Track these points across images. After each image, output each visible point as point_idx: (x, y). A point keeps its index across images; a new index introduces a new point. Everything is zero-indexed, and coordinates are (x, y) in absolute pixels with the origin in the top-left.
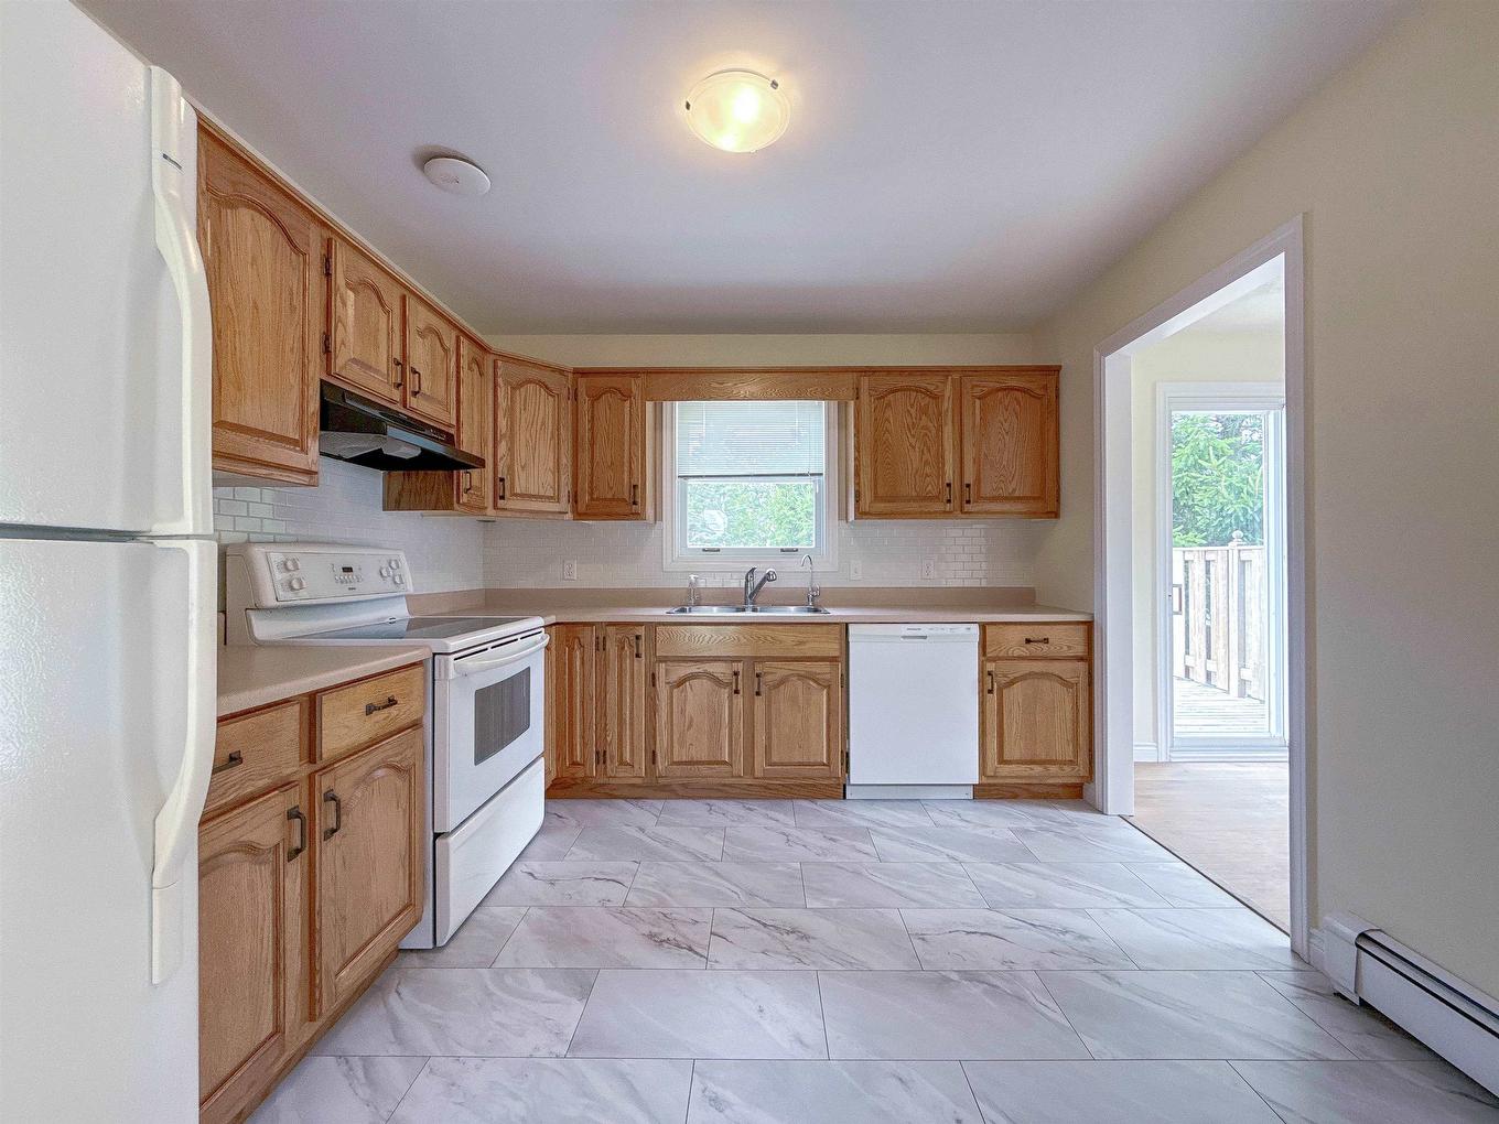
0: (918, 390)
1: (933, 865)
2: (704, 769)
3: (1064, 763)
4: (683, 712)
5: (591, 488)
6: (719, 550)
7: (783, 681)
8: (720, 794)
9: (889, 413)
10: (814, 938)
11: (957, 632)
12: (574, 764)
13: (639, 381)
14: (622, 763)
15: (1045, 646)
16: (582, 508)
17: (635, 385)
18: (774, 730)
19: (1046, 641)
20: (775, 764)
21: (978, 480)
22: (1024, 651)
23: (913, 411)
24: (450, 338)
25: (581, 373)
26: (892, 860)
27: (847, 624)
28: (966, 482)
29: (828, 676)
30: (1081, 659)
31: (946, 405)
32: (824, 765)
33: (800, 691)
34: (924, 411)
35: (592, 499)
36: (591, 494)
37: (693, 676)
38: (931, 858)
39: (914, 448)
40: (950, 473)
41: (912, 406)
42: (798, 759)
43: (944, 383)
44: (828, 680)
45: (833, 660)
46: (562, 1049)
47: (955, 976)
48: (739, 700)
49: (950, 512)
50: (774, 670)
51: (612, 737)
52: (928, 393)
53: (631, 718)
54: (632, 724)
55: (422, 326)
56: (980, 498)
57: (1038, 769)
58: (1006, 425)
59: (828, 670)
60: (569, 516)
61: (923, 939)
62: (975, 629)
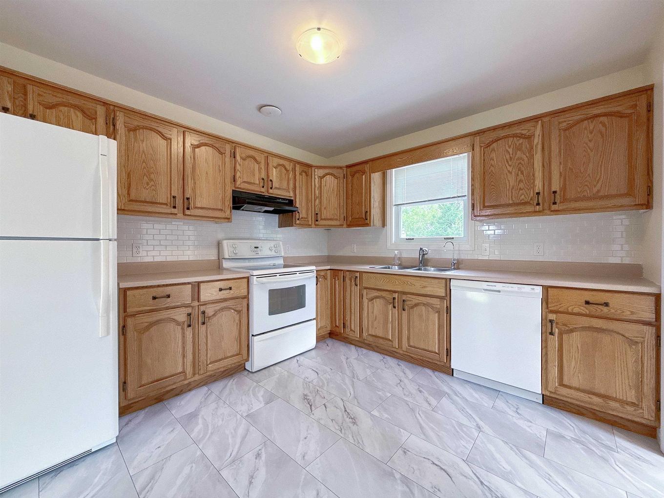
0: (515, 136)
1: (460, 425)
2: (381, 341)
3: (628, 403)
4: (373, 313)
5: (352, 214)
6: (413, 239)
7: (416, 305)
8: (390, 354)
9: (493, 155)
10: (357, 425)
11: (523, 290)
12: (336, 326)
13: (368, 165)
14: (351, 330)
15: (605, 309)
16: (348, 223)
17: (367, 167)
18: (411, 329)
19: (606, 304)
20: (411, 346)
21: (564, 189)
22: (584, 310)
23: (510, 151)
24: (289, 166)
25: (348, 167)
26: (440, 412)
27: (450, 279)
28: (553, 189)
29: (438, 306)
30: (648, 324)
31: (536, 141)
32: (436, 353)
33: (424, 311)
34: (519, 148)
35: (352, 219)
36: (352, 217)
37: (377, 297)
38: (465, 421)
39: (511, 173)
40: (539, 186)
41: (510, 147)
42: (422, 346)
43: (535, 127)
44: (439, 308)
45: (441, 298)
46: (245, 415)
47: (398, 476)
48: (396, 311)
49: (539, 212)
50: (411, 299)
51: (348, 318)
52: (522, 136)
53: (354, 312)
54: (354, 314)
55: (275, 165)
56: (564, 200)
57: (596, 400)
58: (591, 145)
59: (439, 303)
60: (345, 226)
61: (405, 452)
62: (539, 290)
